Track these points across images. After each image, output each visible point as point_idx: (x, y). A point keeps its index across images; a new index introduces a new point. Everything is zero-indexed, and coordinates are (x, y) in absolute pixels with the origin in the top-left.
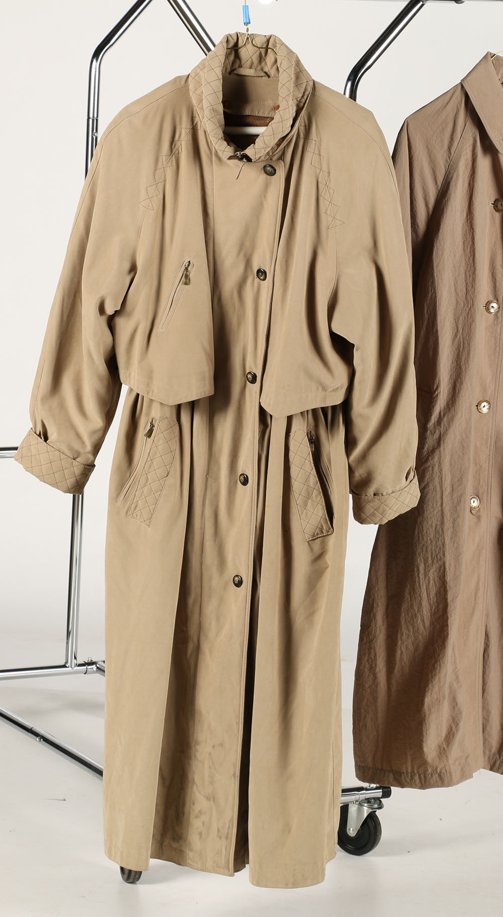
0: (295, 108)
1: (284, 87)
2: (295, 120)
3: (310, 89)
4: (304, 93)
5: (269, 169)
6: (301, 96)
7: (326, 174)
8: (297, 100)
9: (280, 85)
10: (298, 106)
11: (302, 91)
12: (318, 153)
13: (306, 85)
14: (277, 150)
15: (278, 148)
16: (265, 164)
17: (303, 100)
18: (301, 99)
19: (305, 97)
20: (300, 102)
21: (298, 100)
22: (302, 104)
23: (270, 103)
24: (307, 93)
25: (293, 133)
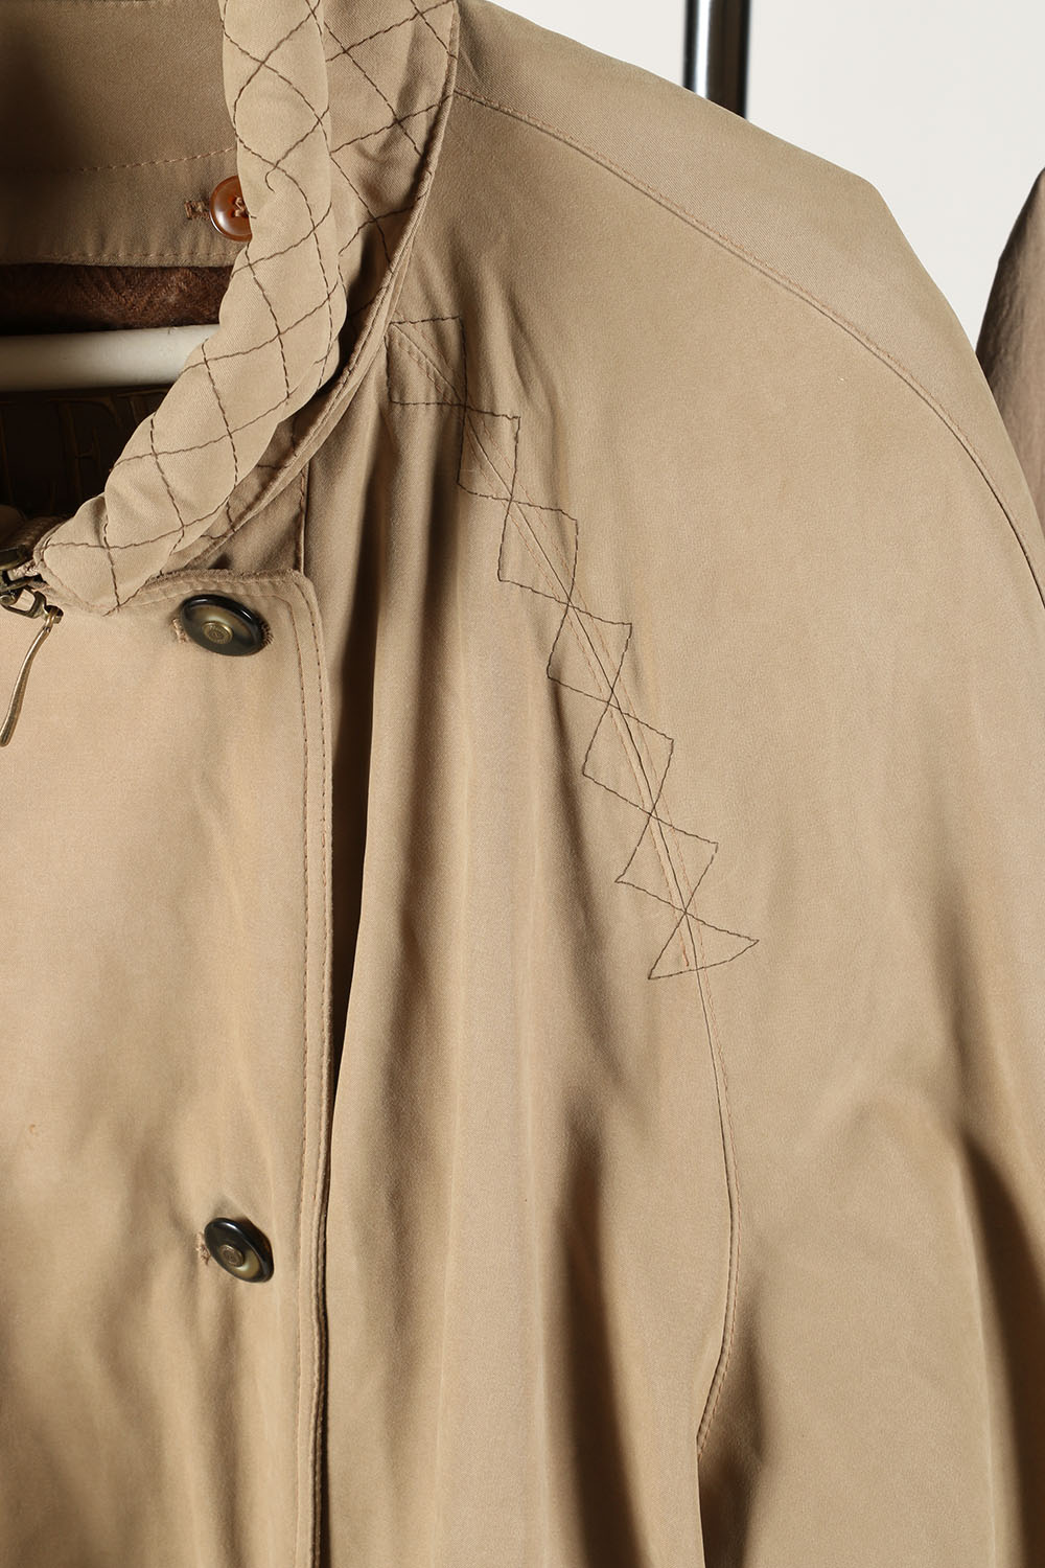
0: (354, 211)
1: (264, 81)
2: (362, 295)
3: (439, 65)
4: (408, 94)
5: (216, 618)
6: (389, 119)
7: (613, 636)
8: (363, 152)
9: (234, 69)
10: (372, 190)
11: (392, 80)
12: (541, 498)
13: (417, 42)
14: (258, 498)
15: (264, 487)
16: (187, 592)
17: (408, 154)
18: (387, 146)
19: (419, 127)
20: (384, 160)
21: (373, 145)
22: (400, 182)
23: (175, 170)
24: (426, 97)
25: (354, 381)
